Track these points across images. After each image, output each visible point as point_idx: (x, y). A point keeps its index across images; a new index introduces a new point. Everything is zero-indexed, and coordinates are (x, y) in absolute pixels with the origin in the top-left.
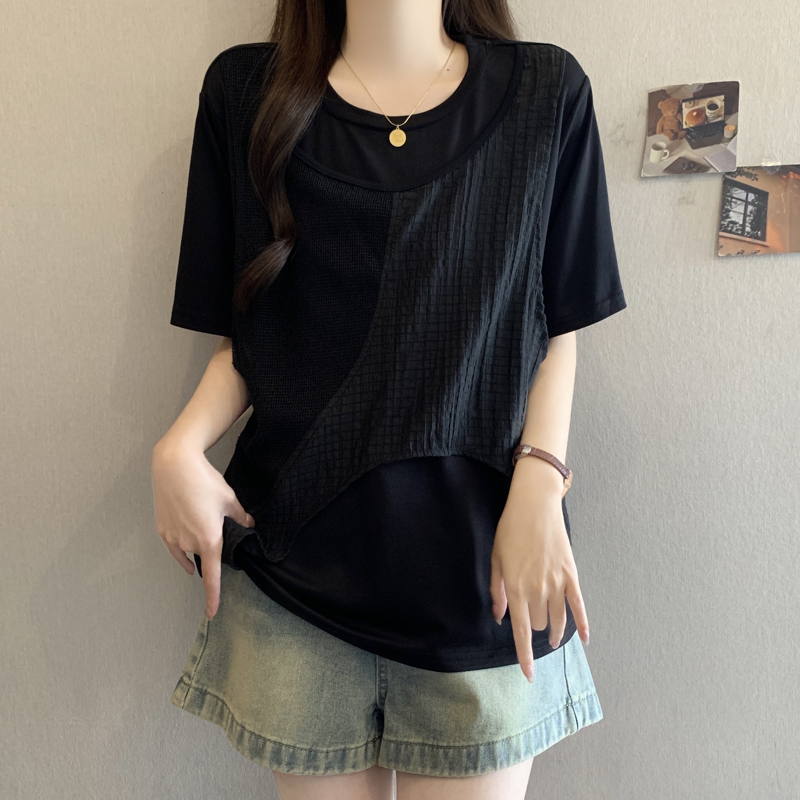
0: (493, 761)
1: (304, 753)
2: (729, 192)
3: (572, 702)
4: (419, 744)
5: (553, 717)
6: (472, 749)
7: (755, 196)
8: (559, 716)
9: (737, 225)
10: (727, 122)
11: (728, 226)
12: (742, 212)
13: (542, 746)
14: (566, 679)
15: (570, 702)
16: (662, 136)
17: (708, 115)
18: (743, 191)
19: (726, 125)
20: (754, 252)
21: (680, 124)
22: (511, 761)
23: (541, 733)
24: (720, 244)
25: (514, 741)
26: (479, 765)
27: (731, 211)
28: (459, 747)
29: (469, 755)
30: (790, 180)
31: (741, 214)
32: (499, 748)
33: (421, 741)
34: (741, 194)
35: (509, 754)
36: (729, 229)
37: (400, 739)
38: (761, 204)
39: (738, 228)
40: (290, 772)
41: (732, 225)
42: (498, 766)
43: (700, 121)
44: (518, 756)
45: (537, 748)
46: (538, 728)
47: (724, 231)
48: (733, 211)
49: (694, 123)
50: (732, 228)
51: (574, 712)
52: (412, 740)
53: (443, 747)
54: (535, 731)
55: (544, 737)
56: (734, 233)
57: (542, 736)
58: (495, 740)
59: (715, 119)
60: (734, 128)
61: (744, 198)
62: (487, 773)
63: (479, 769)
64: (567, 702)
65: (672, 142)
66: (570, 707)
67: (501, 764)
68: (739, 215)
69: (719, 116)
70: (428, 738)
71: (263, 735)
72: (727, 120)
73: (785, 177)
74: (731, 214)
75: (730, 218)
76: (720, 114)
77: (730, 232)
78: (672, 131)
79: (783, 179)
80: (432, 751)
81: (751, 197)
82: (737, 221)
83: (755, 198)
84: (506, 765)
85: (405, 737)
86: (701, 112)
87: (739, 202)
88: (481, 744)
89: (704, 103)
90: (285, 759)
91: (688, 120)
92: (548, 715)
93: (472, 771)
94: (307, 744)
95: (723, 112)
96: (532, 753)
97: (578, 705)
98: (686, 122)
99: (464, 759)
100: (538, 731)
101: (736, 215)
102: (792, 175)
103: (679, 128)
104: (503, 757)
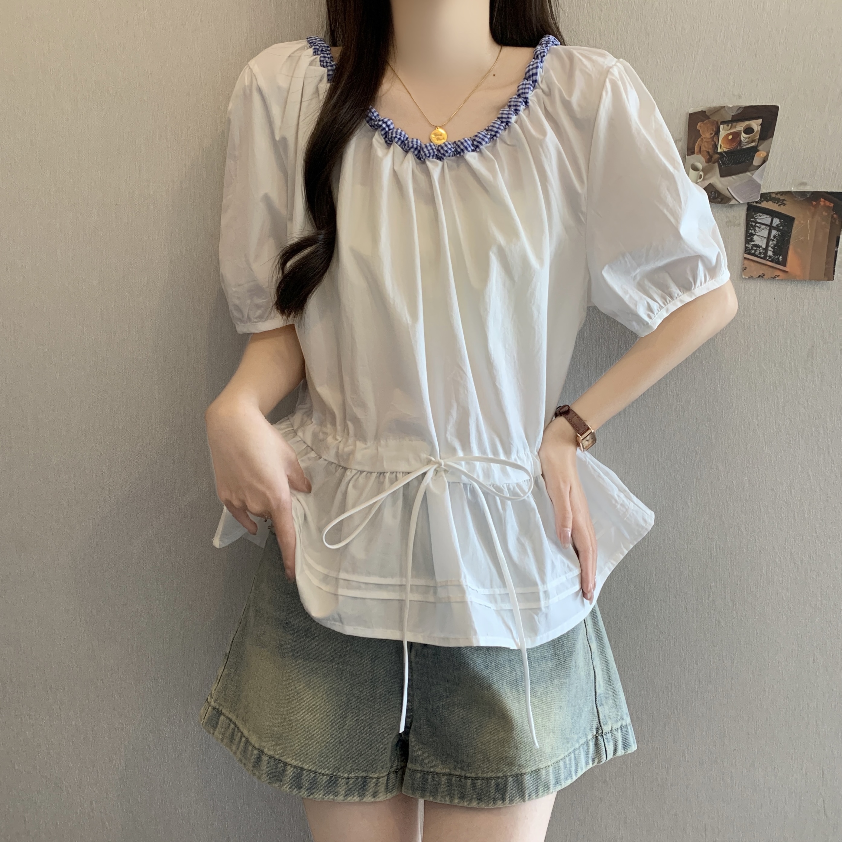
0: (521, 793)
1: (325, 778)
2: (753, 217)
3: (602, 733)
4: (446, 774)
5: (581, 748)
6: (500, 780)
7: (780, 221)
8: (588, 746)
9: (761, 248)
10: (760, 148)
11: (752, 249)
12: (766, 236)
13: (571, 777)
14: (597, 709)
15: (600, 732)
16: (700, 156)
17: (742, 139)
18: (769, 216)
19: (758, 151)
20: (773, 276)
21: (715, 146)
22: (540, 793)
23: (570, 764)
24: (745, 266)
25: (543, 772)
26: (508, 796)
27: (755, 235)
28: (487, 778)
29: (497, 785)
30: (820, 207)
31: (766, 238)
32: (528, 780)
33: (447, 771)
34: (766, 219)
35: (537, 786)
36: (753, 251)
37: (426, 769)
38: (786, 229)
39: (761, 251)
40: (311, 797)
41: (756, 248)
42: (527, 797)
43: (734, 145)
44: (547, 787)
45: (566, 779)
46: (567, 759)
47: (749, 254)
48: (757, 235)
49: (728, 147)
50: (756, 251)
51: (604, 742)
52: (438, 770)
53: (472, 778)
54: (565, 762)
55: (573, 768)
56: (757, 256)
57: (571, 767)
58: (523, 771)
59: (748, 144)
60: (765, 154)
61: (769, 223)
62: (515, 804)
63: (507, 801)
64: (597, 732)
65: (707, 164)
66: (599, 737)
67: (529, 795)
68: (763, 239)
69: (753, 141)
70: (455, 768)
71: (284, 759)
72: (761, 145)
73: (814, 203)
74: (755, 238)
75: (754, 241)
76: (755, 139)
77: (754, 255)
78: (708, 152)
79: (812, 205)
80: (460, 781)
81: (776, 222)
82: (760, 244)
83: (781, 223)
84: (534, 797)
85: (431, 767)
86: (736, 135)
87: (763, 227)
88: (510, 776)
89: (741, 126)
90: (306, 784)
91: (723, 144)
92: (577, 746)
93: (500, 802)
94: (329, 769)
95: (758, 137)
96: (561, 785)
97: (609, 735)
98: (721, 145)
99: (493, 790)
100: (568, 762)
101: (760, 239)
102: (822, 202)
103: (714, 151)
104: (531, 789)
